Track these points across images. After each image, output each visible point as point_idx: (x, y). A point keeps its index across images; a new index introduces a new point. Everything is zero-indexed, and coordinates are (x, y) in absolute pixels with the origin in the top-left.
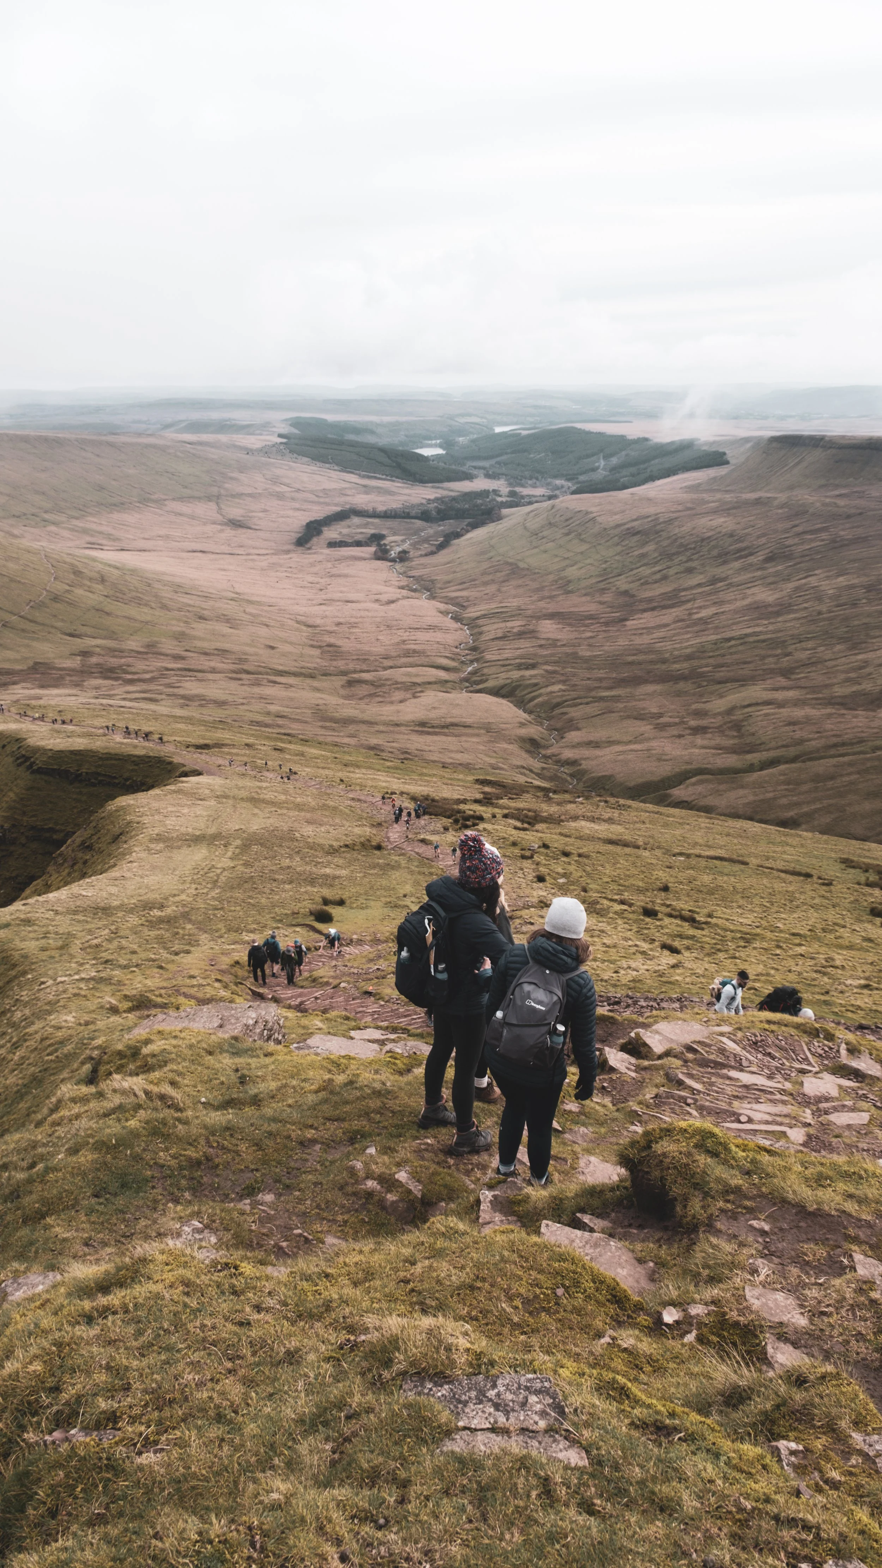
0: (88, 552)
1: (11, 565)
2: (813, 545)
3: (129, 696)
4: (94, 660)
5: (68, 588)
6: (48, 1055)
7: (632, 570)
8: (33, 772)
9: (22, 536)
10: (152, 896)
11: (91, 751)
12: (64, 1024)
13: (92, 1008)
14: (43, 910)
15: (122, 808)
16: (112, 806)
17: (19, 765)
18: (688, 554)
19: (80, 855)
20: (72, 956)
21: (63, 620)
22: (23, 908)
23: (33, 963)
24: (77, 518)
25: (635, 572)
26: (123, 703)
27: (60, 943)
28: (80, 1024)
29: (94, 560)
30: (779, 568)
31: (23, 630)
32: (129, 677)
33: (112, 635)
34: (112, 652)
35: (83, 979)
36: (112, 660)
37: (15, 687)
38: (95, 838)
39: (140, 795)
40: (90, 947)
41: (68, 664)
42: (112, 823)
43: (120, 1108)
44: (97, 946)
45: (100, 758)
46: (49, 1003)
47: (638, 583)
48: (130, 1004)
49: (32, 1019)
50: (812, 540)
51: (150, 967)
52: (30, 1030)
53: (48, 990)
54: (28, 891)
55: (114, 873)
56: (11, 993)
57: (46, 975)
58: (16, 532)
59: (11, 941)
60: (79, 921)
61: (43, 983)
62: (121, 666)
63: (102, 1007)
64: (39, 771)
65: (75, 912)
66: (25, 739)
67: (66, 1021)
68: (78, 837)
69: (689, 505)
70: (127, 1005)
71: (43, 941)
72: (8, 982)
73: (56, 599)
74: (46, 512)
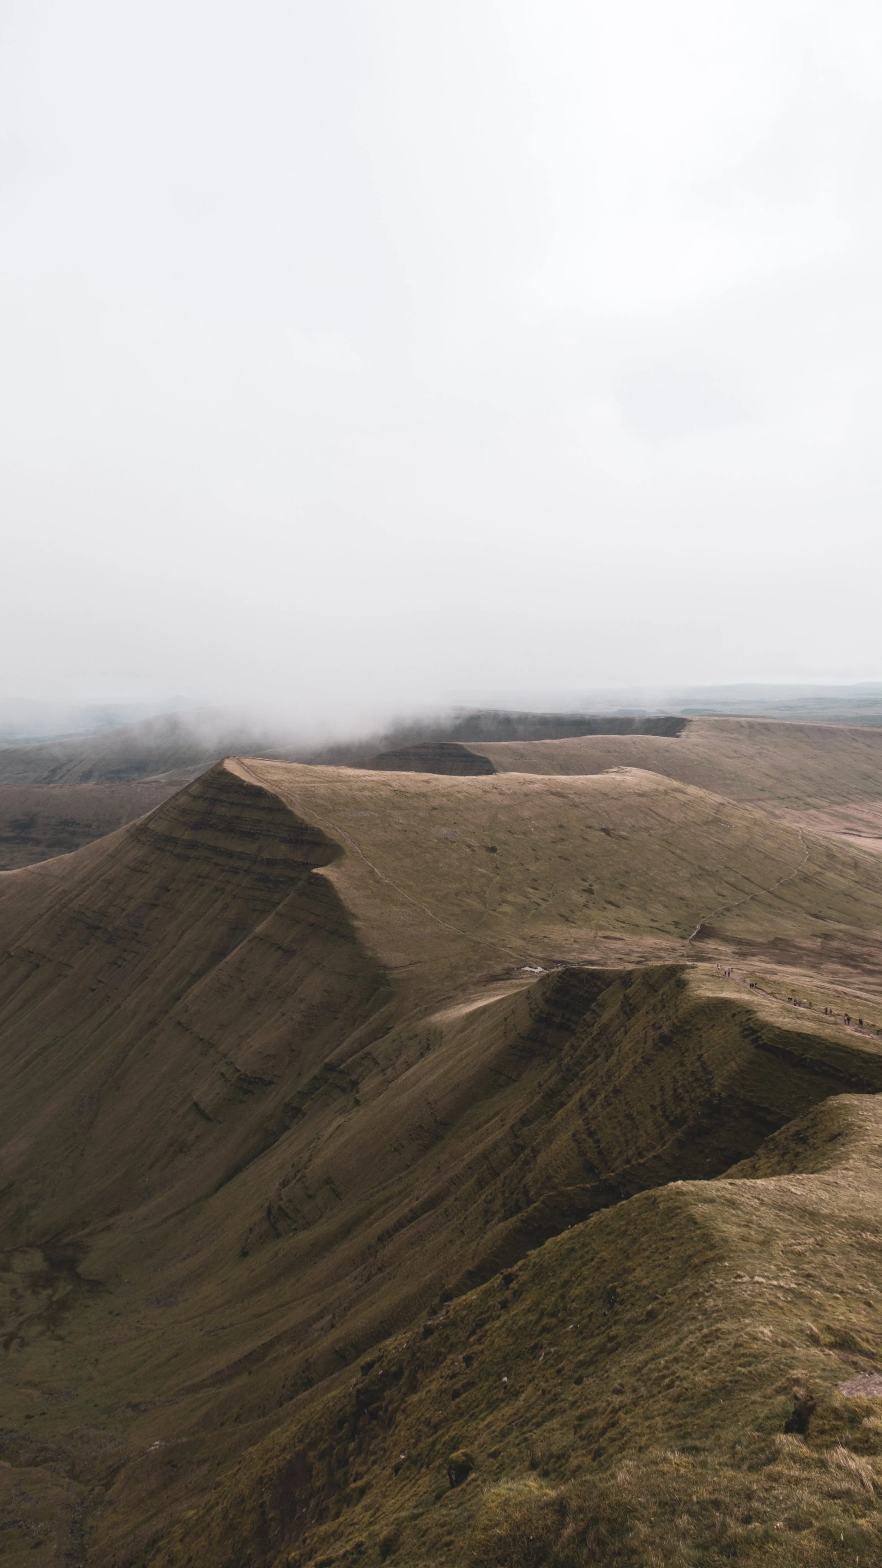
0: (844, 837)
1: (768, 843)
3: (866, 987)
4: (835, 944)
5: (819, 869)
6: (740, 1365)
8: (757, 1047)
9: (783, 817)
10: (867, 1215)
11: (819, 1037)
12: (760, 1335)
13: (790, 1328)
14: (748, 1195)
15: (845, 1106)
16: (834, 1101)
17: (745, 1037)
19: (793, 1145)
20: (773, 1258)
21: (809, 901)
22: (730, 1187)
23: (732, 1251)
24: (838, 804)
26: (858, 993)
27: (761, 1238)
28: (776, 1342)
29: (850, 845)
31: (770, 905)
32: (870, 967)
33: (857, 922)
34: (857, 939)
35: (782, 1287)
36: (854, 947)
37: (754, 958)
38: (811, 1131)
39: (866, 1097)
40: (792, 1252)
41: (808, 944)
42: (832, 1120)
43: (846, 1494)
44: (800, 1254)
45: (828, 1047)
46: (744, 1302)
48: (833, 1339)
49: (724, 1313)
51: (857, 1300)
52: (724, 1326)
53: (744, 1287)
54: (734, 1169)
55: (827, 1177)
56: (706, 1275)
57: (743, 1269)
58: (778, 812)
59: (714, 1219)
60: (784, 1220)
61: (739, 1276)
62: (863, 955)
63: (802, 1331)
64: (764, 1047)
65: (781, 1208)
66: (755, 1012)
67: (762, 1333)
68: (794, 1126)
70: (827, 1338)
71: (745, 1229)
72: (705, 1263)
73: (806, 879)
74: (809, 796)
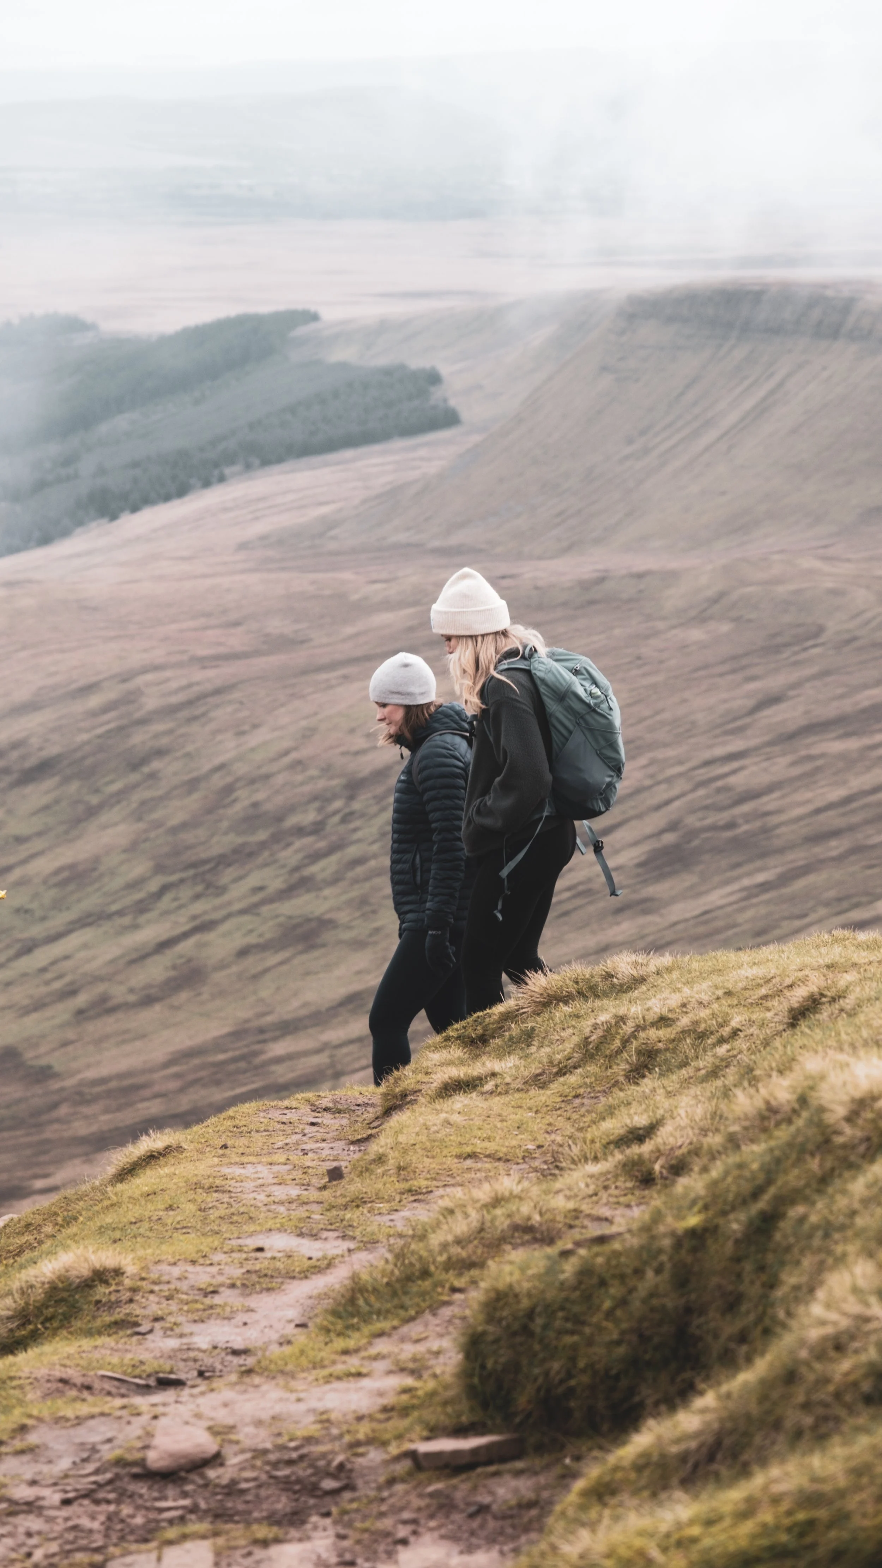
2: (858, 782)
7: (28, 948)
18: (290, 855)
25: (41, 957)
30: (715, 898)
47: (63, 1011)
50: (849, 762)
69: (277, 626)
